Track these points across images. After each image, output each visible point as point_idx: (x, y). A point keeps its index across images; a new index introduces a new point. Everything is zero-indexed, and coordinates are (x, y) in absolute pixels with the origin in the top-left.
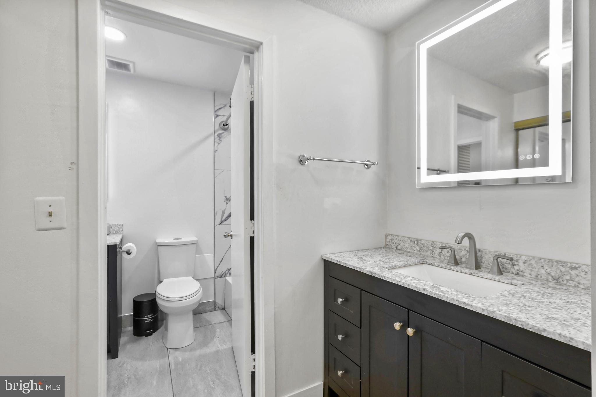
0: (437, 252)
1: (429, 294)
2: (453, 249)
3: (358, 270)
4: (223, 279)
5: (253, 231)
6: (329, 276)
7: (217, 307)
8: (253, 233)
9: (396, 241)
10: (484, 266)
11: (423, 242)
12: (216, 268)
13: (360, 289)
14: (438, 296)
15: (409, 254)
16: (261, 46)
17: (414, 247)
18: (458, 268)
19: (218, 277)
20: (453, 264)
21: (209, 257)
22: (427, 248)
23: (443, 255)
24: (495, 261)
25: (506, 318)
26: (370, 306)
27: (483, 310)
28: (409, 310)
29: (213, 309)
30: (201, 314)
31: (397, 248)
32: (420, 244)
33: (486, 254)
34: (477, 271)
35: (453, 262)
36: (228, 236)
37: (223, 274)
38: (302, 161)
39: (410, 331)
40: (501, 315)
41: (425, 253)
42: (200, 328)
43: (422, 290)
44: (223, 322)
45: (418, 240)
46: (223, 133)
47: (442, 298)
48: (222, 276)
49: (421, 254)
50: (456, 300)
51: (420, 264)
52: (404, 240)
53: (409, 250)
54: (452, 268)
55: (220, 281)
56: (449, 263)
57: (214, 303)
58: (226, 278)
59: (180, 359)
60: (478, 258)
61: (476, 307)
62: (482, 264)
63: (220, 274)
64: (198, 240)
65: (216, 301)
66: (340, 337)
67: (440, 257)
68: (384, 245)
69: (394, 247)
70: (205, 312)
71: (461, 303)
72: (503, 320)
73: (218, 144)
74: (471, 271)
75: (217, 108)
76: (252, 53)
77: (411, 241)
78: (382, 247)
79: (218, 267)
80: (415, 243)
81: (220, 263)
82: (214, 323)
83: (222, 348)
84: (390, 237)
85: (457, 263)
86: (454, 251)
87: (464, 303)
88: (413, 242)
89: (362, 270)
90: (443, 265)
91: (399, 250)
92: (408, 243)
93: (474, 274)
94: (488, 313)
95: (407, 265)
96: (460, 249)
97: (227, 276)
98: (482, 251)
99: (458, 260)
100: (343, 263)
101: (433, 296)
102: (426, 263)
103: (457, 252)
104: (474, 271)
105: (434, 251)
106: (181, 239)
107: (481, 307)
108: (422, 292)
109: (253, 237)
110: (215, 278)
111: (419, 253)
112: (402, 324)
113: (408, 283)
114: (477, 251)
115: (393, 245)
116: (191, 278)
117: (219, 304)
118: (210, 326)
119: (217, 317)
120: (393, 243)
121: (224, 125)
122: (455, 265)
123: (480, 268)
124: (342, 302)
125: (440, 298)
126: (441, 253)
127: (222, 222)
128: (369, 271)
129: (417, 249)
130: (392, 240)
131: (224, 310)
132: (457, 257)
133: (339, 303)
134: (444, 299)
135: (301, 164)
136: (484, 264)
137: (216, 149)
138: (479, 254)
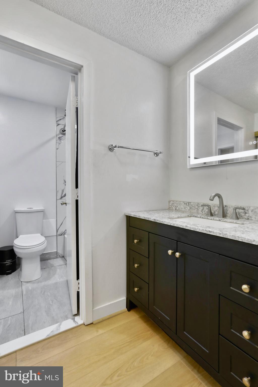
0: (200, 209)
1: (189, 229)
2: (210, 206)
3: (147, 219)
4: (63, 236)
5: (78, 196)
6: (130, 226)
7: (59, 255)
8: (78, 197)
9: (175, 204)
10: (228, 216)
11: (192, 204)
12: (58, 229)
13: (148, 232)
14: (194, 229)
15: (183, 212)
16: (82, 68)
17: (186, 207)
18: (212, 218)
19: (59, 235)
20: (210, 216)
21: (53, 221)
22: (194, 207)
23: (204, 211)
24: (234, 211)
25: (233, 237)
26: (154, 243)
27: (220, 234)
28: (177, 241)
29: (56, 257)
30: (48, 260)
31: (176, 209)
32: (190, 205)
33: (229, 208)
34: (223, 219)
35: (209, 214)
36: (64, 204)
37: (63, 233)
38: (111, 149)
39: (178, 254)
40: (230, 235)
41: (193, 211)
42: (45, 269)
43: (185, 227)
44: (62, 265)
45: (189, 203)
46: (62, 136)
47: (196, 230)
48: (62, 234)
49: (191, 212)
50: (204, 230)
51: (189, 217)
52: (181, 203)
53: (183, 210)
54: (209, 217)
55: (60, 238)
56: (207, 215)
57: (57, 253)
58: (65, 236)
59: (30, 288)
60: (225, 211)
61: (216, 233)
62: (227, 215)
63: (60, 233)
64: (44, 209)
65: (58, 251)
66: (136, 265)
67: (202, 212)
68: (168, 208)
69: (174, 208)
70: (50, 259)
71: (208, 232)
72: (231, 238)
73: (58, 144)
74: (220, 219)
75: (58, 119)
76: (77, 74)
77: (185, 203)
78: (167, 209)
79: (59, 228)
80: (187, 205)
81: (61, 226)
82: (56, 265)
83: (60, 281)
84: (172, 202)
85: (212, 215)
86: (210, 207)
87: (210, 231)
88: (186, 204)
89: (149, 219)
90: (203, 216)
91: (177, 210)
92: (183, 205)
93: (221, 220)
94: (223, 235)
95: (180, 217)
96: (214, 206)
97: (65, 235)
98: (227, 206)
99: (213, 214)
100: (138, 216)
101: (191, 229)
102: (192, 216)
103: (212, 208)
104: (222, 218)
105: (199, 209)
106: (32, 208)
107: (219, 232)
108: (185, 228)
109: (78, 200)
110: (57, 236)
111: (189, 211)
112: (173, 251)
113: (177, 224)
114: (224, 206)
115: (173, 207)
116: (39, 235)
117: (60, 253)
118: (53, 267)
119: (58, 262)
120: (174, 206)
121: (63, 131)
122: (211, 216)
123: (226, 217)
124: (137, 242)
125: (195, 231)
126: (203, 210)
127: (62, 198)
128: (153, 219)
129: (188, 209)
130: (173, 204)
131: (63, 258)
132: (212, 211)
133: (135, 242)
134: (197, 231)
135: (110, 151)
136: (229, 215)
137: (57, 147)
138: (225, 208)
